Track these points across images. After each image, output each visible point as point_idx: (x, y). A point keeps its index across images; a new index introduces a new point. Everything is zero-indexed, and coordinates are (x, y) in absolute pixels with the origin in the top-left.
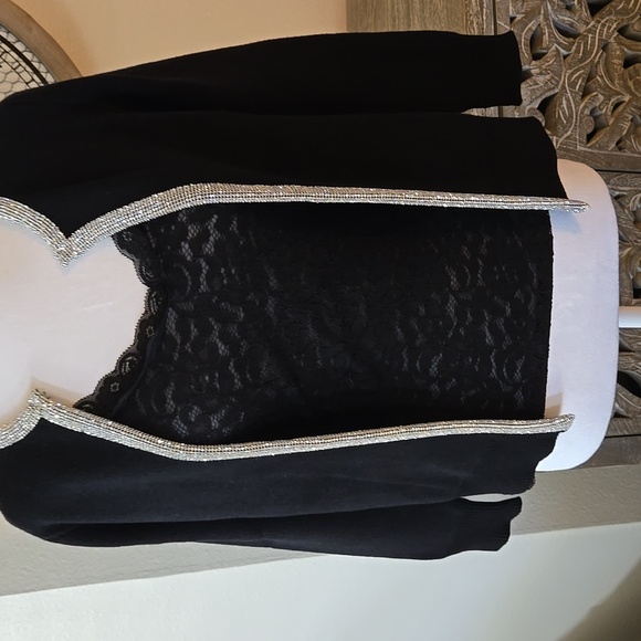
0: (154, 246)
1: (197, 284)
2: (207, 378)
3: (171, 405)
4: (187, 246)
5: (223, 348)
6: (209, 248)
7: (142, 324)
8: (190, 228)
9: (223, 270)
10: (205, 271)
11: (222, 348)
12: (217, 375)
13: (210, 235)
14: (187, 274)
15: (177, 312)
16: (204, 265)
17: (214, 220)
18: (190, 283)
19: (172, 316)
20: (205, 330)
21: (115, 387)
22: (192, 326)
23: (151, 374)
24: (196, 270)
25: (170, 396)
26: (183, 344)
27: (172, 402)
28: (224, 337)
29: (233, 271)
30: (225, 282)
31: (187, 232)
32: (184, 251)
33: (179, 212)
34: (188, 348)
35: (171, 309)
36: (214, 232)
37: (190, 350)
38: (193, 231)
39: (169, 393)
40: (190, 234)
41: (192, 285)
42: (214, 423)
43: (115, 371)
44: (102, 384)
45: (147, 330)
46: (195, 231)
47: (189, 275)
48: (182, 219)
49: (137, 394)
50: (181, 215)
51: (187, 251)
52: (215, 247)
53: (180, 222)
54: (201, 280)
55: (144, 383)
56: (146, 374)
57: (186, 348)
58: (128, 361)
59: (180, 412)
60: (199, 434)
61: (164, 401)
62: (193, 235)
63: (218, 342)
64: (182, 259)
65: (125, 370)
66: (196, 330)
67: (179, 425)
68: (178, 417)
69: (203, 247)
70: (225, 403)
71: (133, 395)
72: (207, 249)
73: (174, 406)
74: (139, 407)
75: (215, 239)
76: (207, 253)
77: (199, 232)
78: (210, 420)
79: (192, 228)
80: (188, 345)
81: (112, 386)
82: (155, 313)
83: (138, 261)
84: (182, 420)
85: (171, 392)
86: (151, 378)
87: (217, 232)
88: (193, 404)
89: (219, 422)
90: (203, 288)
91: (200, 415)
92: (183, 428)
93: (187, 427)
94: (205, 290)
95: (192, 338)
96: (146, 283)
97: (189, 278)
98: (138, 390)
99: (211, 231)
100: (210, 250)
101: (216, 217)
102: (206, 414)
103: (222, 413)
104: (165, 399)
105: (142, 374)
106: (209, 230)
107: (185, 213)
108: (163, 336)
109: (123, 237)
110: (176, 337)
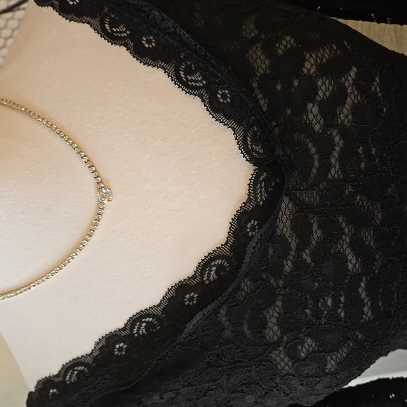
0: (265, 108)
1: (325, 167)
2: (329, 302)
3: (273, 331)
4: (315, 110)
5: (354, 261)
6: (345, 115)
7: (242, 219)
8: (320, 83)
9: (360, 150)
10: (337, 148)
11: (353, 263)
12: (342, 299)
13: (347, 95)
14: (313, 150)
15: (295, 204)
16: (337, 139)
17: (352, 74)
18: (316, 163)
19: (286, 208)
20: (333, 234)
21: (191, 299)
22: (315, 227)
23: (247, 285)
24: (325, 146)
25: (274, 320)
26: (300, 249)
27: (276, 328)
28: (357, 246)
29: (374, 151)
30: (363, 165)
31: (315, 90)
32: (311, 117)
33: (304, 60)
34: (307, 256)
35: (286, 200)
36: (353, 92)
37: (309, 260)
38: (324, 88)
39: (273, 315)
40: (320, 93)
41: (320, 167)
42: (331, 365)
43: (194, 277)
44: (173, 293)
45: (249, 226)
46: (327, 89)
47: (316, 152)
48: (309, 70)
49: (223, 312)
50: (307, 65)
51: (315, 117)
52: (353, 114)
53: (306, 75)
54: (333, 160)
55: (235, 297)
56: (240, 285)
57: (304, 256)
58: (215, 265)
59: (287, 343)
60: (308, 376)
61: (264, 325)
62: (325, 94)
63: (348, 251)
64: (308, 129)
65: (208, 277)
66: (319, 232)
67: (281, 359)
68: (281, 348)
69: (338, 113)
70: (349, 339)
71: (216, 312)
72: (342, 116)
73: (279, 333)
74: (224, 329)
75: (353, 102)
76: (343, 121)
77: (333, 90)
78: (326, 360)
79: (324, 83)
80: (307, 251)
81: (187, 296)
82: (261, 203)
83: (240, 130)
84: (287, 354)
85: (276, 315)
86: (246, 293)
87: (356, 92)
88: (308, 336)
89: (338, 364)
90: (334, 172)
91: (313, 351)
92: (287, 364)
93: (293, 364)
94: (336, 175)
95: (314, 242)
96: (252, 160)
97: (316, 157)
98: (225, 307)
99: (349, 90)
100: (347, 117)
101: (355, 69)
102: (322, 352)
103: (344, 352)
104: (266, 323)
105: (234, 285)
106: (346, 89)
107: (312, 61)
108: (272, 237)
109: (217, 98)
110: (290, 240)
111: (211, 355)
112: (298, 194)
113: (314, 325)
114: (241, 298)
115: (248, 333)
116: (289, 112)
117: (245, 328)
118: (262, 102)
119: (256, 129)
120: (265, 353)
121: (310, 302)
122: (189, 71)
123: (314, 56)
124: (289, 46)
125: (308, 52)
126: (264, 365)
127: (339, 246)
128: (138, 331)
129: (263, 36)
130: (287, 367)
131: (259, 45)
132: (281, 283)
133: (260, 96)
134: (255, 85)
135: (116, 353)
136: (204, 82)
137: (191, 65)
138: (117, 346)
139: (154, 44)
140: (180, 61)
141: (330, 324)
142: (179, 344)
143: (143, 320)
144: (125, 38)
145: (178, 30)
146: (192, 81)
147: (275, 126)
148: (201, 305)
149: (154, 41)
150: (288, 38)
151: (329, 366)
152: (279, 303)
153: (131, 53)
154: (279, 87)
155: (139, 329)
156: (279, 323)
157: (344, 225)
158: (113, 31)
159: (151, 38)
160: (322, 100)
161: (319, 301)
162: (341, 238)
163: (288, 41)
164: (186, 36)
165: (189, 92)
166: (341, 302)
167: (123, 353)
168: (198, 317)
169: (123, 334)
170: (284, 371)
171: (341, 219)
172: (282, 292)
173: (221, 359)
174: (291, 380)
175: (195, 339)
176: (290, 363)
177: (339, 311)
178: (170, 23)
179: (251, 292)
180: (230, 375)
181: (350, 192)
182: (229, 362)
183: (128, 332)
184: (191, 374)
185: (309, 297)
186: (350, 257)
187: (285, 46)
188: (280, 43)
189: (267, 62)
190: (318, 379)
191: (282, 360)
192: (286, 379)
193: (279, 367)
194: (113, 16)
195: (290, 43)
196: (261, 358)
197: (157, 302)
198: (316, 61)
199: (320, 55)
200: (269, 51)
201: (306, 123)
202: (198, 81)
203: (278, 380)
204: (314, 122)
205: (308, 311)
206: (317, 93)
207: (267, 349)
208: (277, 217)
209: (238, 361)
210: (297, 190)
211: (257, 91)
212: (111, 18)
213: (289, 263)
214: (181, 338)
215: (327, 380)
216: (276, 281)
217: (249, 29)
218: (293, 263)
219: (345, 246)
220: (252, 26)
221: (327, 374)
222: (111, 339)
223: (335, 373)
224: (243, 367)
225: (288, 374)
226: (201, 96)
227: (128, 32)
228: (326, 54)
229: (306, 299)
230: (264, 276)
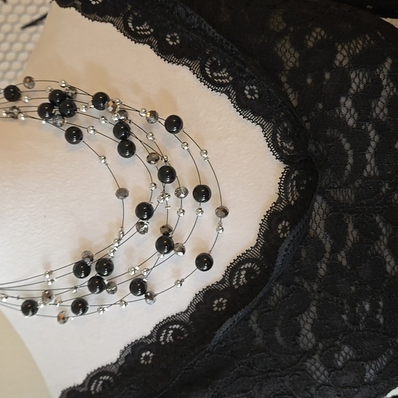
0: (295, 103)
1: (360, 164)
2: (367, 307)
3: (307, 338)
4: (349, 103)
5: (392, 263)
6: (380, 109)
7: (272, 219)
8: (353, 75)
10: (373, 144)
12: (381, 304)
13: (382, 88)
14: (347, 146)
15: (329, 203)
16: (372, 134)
17: (387, 65)
18: (351, 160)
19: (319, 206)
20: (369, 234)
21: (220, 305)
22: (350, 227)
24: (360, 140)
25: (308, 327)
26: (334, 251)
27: (310, 335)
31: (348, 83)
32: (344, 111)
33: (336, 52)
34: (342, 258)
35: (319, 198)
36: (388, 84)
37: (344, 262)
38: (357, 81)
39: (306, 322)
40: (354, 86)
41: (354, 163)
42: (370, 374)
43: (222, 281)
44: (200, 299)
45: (280, 227)
46: (361, 81)
47: (351, 148)
48: (341, 63)
49: (253, 318)
50: (339, 57)
51: (349, 110)
52: (388, 107)
53: (337, 67)
54: (368, 156)
55: (267, 302)
56: (271, 290)
57: (340, 258)
58: (244, 269)
59: (323, 351)
60: (345, 386)
61: (297, 332)
62: (358, 87)
63: (386, 253)
64: (341, 124)
65: (238, 281)
66: (355, 233)
67: (316, 368)
68: (316, 357)
69: (373, 106)
70: (389, 347)
71: (246, 319)
72: (378, 110)
73: (314, 340)
74: (255, 336)
75: (389, 95)
76: (378, 115)
77: (367, 83)
78: (365, 369)
79: (357, 75)
80: (343, 253)
81: (216, 302)
82: (293, 202)
83: (269, 126)
84: (324, 363)
85: (310, 321)
86: (278, 298)
87: (391, 84)
88: (344, 343)
89: (377, 373)
90: (370, 169)
91: (351, 360)
92: (323, 374)
93: (330, 373)
94: (372, 173)
95: (349, 244)
96: (282, 158)
97: (350, 152)
98: (256, 313)
99: (384, 83)
100: (382, 110)
101: (390, 61)
102: (361, 360)
103: (384, 360)
104: (300, 330)
105: (265, 289)
106: (381, 81)
107: (345, 53)
108: (305, 238)
109: (245, 94)
110: (324, 241)
111: (242, 364)
112: (332, 193)
113: (351, 331)
114: (273, 304)
115: (280, 340)
116: (321, 106)
117: (278, 334)
118: (291, 97)
119: (286, 125)
120: (299, 361)
121: (346, 307)
122: (215, 68)
123: (346, 47)
124: (319, 38)
125: (340, 43)
126: (298, 375)
127: (376, 247)
128: (165, 338)
129: (292, 29)
130: (323, 377)
131: (288, 38)
132: (315, 287)
133: (290, 91)
134: (284, 79)
135: (142, 362)
136: (231, 78)
137: (217, 60)
138: (144, 355)
139: (178, 41)
140: (206, 58)
141: (368, 330)
142: (208, 352)
143: (170, 327)
144: (149, 36)
145: (203, 26)
146: (218, 77)
147: (306, 122)
148: (230, 311)
149: (178, 37)
150: (318, 30)
151: (368, 376)
152: (313, 309)
153: (155, 51)
154: (309, 81)
155: (166, 336)
156: (315, 330)
157: (381, 225)
158: (136, 30)
159: (176, 34)
160: (356, 93)
161: (357, 306)
162: (378, 239)
163: (318, 33)
164: (211, 31)
165: (215, 89)
166: (379, 307)
167: (150, 362)
168: (228, 324)
169: (150, 342)
170: (319, 381)
171: (377, 219)
172: (317, 297)
173: (252, 368)
174: (327, 390)
175: (224, 347)
176: (326, 373)
177: (378, 316)
178: (195, 19)
179: (284, 297)
180: (262, 385)
181: (387, 190)
182: (261, 371)
183: (154, 340)
184: (220, 384)
185: (345, 301)
186: (388, 259)
187: (316, 38)
188: (310, 35)
189: (297, 55)
190: (356, 390)
191: (318, 369)
192: (322, 390)
193: (315, 377)
194: (136, 14)
195: (320, 35)
196: (294, 367)
197: (184, 308)
198: (348, 52)
199: (352, 46)
200: (298, 44)
201: (339, 117)
202: (224, 78)
203: (313, 390)
204: (348, 116)
205: (344, 317)
206: (350, 86)
207: (301, 357)
208: (310, 217)
209: (270, 371)
210: (330, 188)
211: (286, 86)
212: (134, 16)
213: (324, 266)
214: (210, 347)
215: (365, 390)
216: (310, 285)
217: (277, 22)
218: (328, 266)
219: (383, 247)
220: (280, 19)
221: (366, 384)
222: (137, 347)
223: (375, 383)
224: (276, 376)
225: (324, 384)
226: (227, 93)
227: (152, 30)
228: (359, 45)
229: (342, 304)
230: (297, 280)
